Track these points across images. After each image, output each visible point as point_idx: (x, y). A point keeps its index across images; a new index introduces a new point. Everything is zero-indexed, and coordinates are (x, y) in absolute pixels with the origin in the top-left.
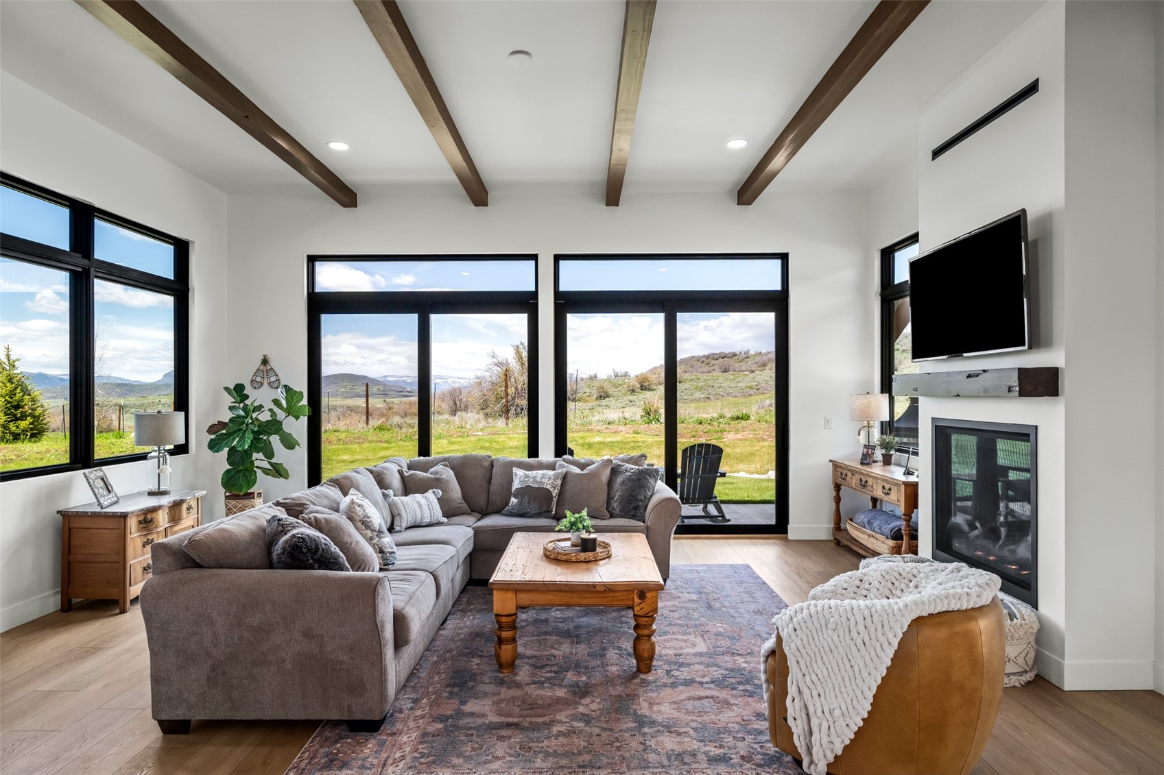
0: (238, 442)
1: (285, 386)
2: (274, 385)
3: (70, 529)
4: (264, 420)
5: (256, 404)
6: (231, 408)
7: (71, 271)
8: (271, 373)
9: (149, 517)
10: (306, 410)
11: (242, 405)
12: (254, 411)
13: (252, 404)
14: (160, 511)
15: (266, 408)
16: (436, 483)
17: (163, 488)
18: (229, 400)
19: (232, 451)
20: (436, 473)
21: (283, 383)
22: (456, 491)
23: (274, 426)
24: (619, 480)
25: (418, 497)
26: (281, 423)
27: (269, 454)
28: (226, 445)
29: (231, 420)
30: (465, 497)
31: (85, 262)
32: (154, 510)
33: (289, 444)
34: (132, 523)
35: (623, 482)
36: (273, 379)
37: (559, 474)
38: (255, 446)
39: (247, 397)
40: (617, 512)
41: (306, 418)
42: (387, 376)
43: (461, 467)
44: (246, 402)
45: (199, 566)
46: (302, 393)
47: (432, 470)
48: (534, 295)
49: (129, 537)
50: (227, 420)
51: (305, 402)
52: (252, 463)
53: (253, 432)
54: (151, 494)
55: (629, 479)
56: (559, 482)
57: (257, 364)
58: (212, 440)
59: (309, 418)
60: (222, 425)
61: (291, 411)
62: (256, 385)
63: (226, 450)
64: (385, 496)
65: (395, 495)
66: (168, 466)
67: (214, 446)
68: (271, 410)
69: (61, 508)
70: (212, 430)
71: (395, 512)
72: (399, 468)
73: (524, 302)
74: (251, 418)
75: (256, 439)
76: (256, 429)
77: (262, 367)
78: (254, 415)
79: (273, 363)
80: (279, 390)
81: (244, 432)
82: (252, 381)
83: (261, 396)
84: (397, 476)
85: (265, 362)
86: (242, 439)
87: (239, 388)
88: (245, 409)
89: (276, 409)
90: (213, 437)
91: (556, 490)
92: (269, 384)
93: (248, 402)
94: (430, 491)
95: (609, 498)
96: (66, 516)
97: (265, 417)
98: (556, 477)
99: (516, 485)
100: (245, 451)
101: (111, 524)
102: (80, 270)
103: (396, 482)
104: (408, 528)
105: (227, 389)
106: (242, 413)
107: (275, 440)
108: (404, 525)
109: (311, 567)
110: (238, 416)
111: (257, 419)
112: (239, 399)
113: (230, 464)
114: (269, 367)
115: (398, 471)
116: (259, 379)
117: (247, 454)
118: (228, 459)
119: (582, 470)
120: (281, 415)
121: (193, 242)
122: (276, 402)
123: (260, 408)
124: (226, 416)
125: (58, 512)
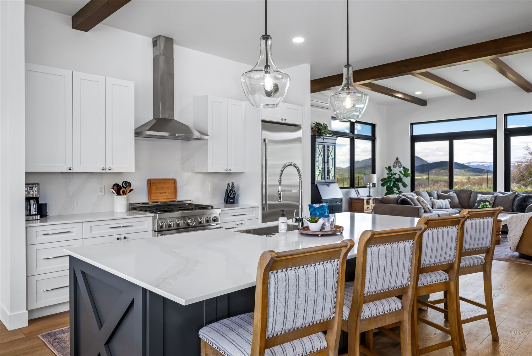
0: (389, 184)
1: (403, 167)
2: (400, 167)
3: (351, 202)
4: (397, 178)
5: (394, 173)
6: (387, 174)
7: (350, 138)
8: (399, 163)
9: (368, 201)
10: (410, 174)
11: (390, 173)
12: (394, 175)
13: (393, 172)
14: (371, 200)
15: (397, 174)
16: (449, 197)
17: (370, 195)
18: (387, 171)
19: (388, 187)
20: (449, 194)
21: (403, 166)
22: (456, 200)
23: (400, 180)
24: (517, 199)
25: (442, 200)
26: (402, 179)
27: (398, 189)
28: (386, 185)
29: (387, 177)
30: (460, 203)
31: (353, 135)
32: (369, 199)
33: (405, 185)
34: (365, 201)
35: (518, 200)
36: (400, 165)
37: (495, 196)
38: (394, 186)
39: (392, 170)
40: (515, 210)
41: (410, 177)
42: (471, 162)
43: (459, 193)
44: (391, 172)
45: (383, 203)
46: (408, 169)
47: (449, 193)
48: (495, 131)
49: (364, 205)
50: (386, 178)
51: (410, 172)
52: (393, 191)
53: (393, 181)
54: (368, 196)
55: (521, 199)
56: (493, 199)
57: (395, 160)
58: (382, 183)
59: (411, 177)
60: (385, 179)
61: (406, 175)
62: (394, 167)
63: (386, 186)
64: (431, 199)
65: (434, 199)
66: (372, 189)
67: (383, 185)
68: (399, 175)
69: (349, 197)
70: (382, 180)
71: (434, 204)
72: (437, 192)
73: (492, 134)
74: (393, 177)
75: (394, 183)
76: (394, 180)
77: (396, 161)
78: (394, 176)
79: (400, 160)
80: (401, 168)
81: (391, 181)
82: (393, 165)
83: (396, 170)
84: (436, 194)
85: (397, 159)
86: (390, 184)
87: (390, 168)
88: (391, 174)
89: (400, 174)
90: (382, 182)
91: (492, 202)
92: (399, 166)
93: (392, 172)
94: (447, 199)
95: (513, 205)
96: (351, 199)
97: (397, 177)
98: (492, 197)
99: (478, 199)
100: (391, 187)
101: (360, 201)
102: (352, 137)
103: (436, 196)
104: (437, 209)
105: (386, 168)
106: (390, 175)
107: (400, 184)
108: (436, 208)
109: (406, 205)
110: (390, 176)
111: (395, 177)
112: (389, 171)
113: (387, 191)
114: (398, 161)
115: (437, 193)
116: (395, 165)
117: (392, 188)
118: (386, 189)
119: (504, 195)
120: (402, 176)
121: (377, 124)
122: (401, 172)
123: (395, 174)
124: (386, 176)
125: (349, 198)
